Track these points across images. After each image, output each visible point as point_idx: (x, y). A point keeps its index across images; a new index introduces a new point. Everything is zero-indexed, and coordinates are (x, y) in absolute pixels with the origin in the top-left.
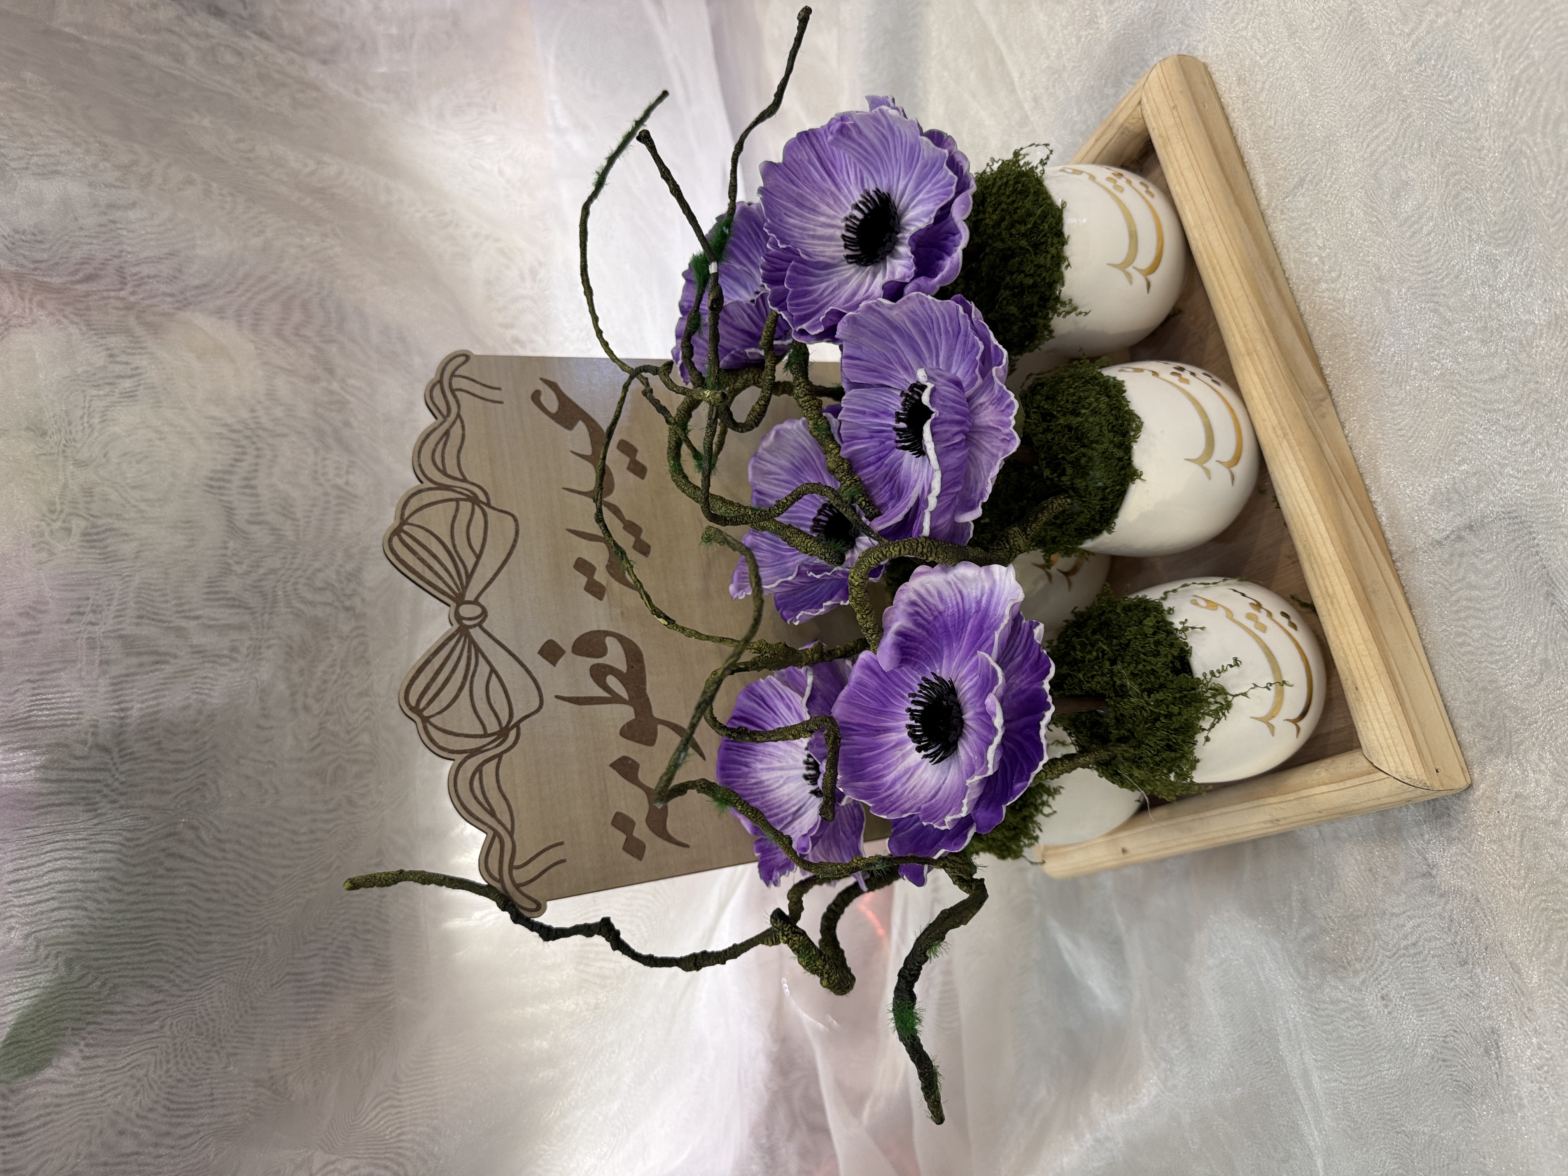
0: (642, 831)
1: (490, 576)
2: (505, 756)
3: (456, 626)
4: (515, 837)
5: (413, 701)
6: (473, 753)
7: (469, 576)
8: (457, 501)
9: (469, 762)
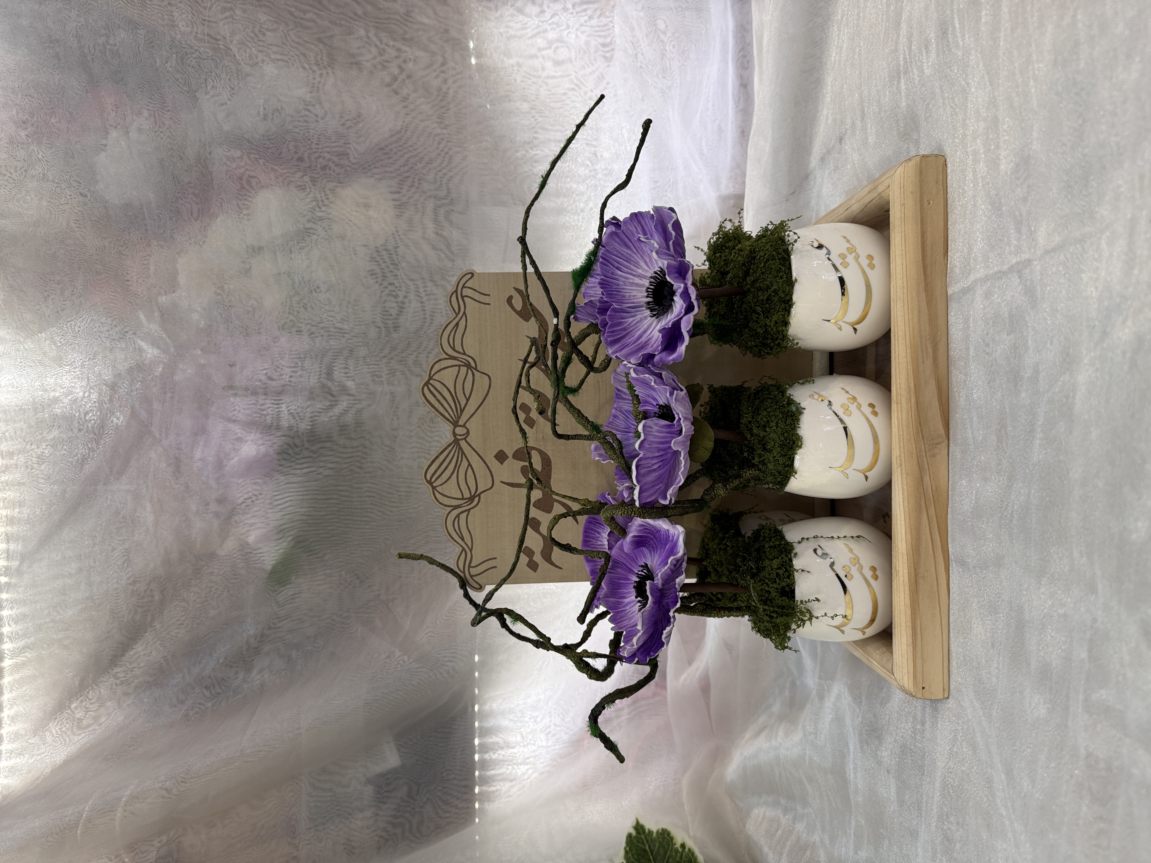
0: (538, 558)
1: (473, 411)
2: (471, 510)
3: (453, 439)
4: (473, 552)
5: (428, 478)
6: (456, 507)
7: (462, 411)
8: (459, 366)
9: (453, 512)
